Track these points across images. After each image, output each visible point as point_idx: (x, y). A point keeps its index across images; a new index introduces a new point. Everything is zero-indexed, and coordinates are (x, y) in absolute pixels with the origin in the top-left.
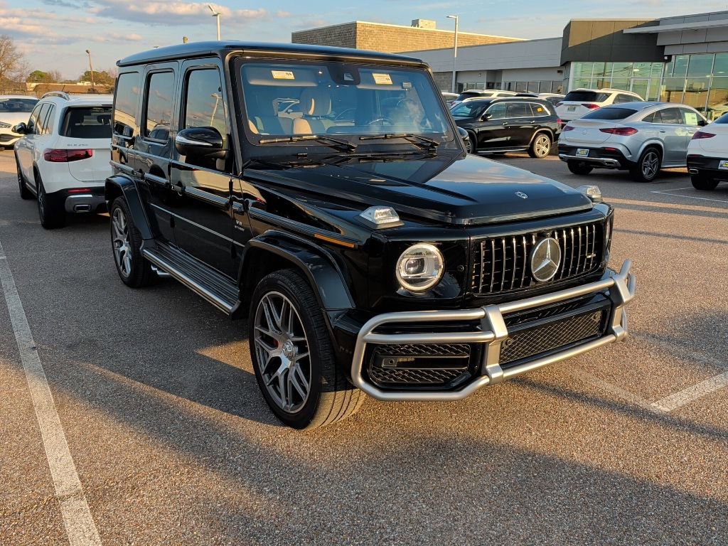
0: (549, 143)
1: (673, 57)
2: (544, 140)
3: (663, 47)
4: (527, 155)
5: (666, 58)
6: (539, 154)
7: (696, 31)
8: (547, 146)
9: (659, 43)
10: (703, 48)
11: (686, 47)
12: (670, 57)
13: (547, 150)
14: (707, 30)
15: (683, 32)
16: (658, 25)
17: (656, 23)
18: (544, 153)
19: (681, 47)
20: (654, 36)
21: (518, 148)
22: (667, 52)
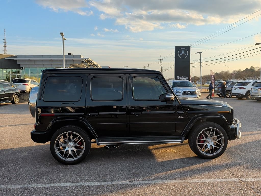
0: (18, 98)
1: (24, 68)
2: (17, 97)
3: (20, 65)
4: (11, 103)
5: (21, 68)
6: (16, 102)
7: (31, 60)
8: (18, 99)
9: (18, 63)
10: (34, 66)
11: (28, 65)
12: (23, 68)
13: (18, 101)
14: (34, 60)
15: (26, 60)
16: (17, 57)
17: (16, 56)
18: (17, 102)
19: (27, 65)
20: (16, 61)
21: (9, 101)
22: (21, 66)
